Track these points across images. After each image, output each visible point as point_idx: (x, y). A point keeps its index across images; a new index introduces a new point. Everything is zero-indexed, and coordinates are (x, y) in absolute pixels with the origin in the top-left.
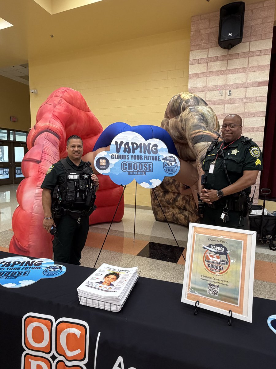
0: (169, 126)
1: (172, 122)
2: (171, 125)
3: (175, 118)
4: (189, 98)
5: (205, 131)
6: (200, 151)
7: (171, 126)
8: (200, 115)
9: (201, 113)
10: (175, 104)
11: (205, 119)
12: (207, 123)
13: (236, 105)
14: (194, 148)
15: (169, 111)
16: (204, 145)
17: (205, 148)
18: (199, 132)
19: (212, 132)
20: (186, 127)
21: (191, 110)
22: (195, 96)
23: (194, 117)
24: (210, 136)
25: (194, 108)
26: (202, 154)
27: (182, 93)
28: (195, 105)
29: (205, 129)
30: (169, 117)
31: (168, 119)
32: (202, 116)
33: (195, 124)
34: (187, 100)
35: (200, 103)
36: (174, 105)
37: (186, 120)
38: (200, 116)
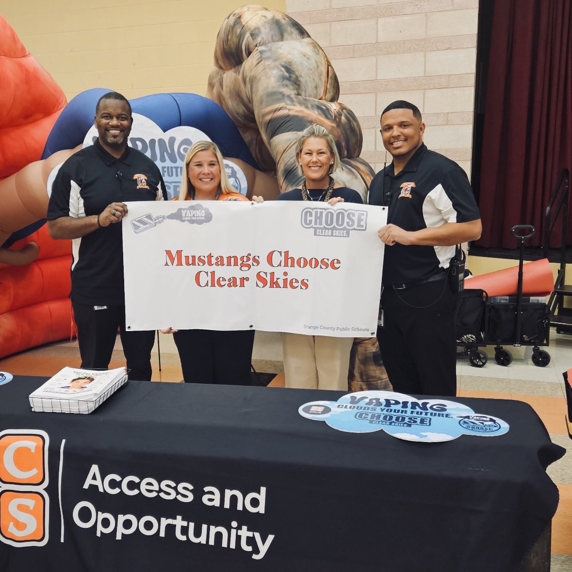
0: (224, 89)
1: (228, 80)
2: (227, 87)
3: (234, 72)
4: (260, 25)
5: (292, 107)
6: (282, 152)
7: (228, 90)
8: (283, 66)
9: (285, 63)
10: (229, 37)
11: (293, 76)
12: (299, 85)
13: (406, 18)
14: (270, 144)
15: (221, 53)
16: (290, 140)
17: (292, 145)
18: (280, 110)
19: (307, 107)
20: (254, 95)
21: (263, 56)
22: (273, 18)
23: (270, 73)
24: (303, 117)
25: (270, 50)
26: (286, 160)
27: (245, 9)
28: (274, 42)
29: (292, 100)
30: (223, 66)
31: (221, 72)
32: (288, 70)
33: (270, 90)
34: (255, 29)
35: (286, 35)
36: (228, 40)
37: (253, 80)
38: (283, 69)
